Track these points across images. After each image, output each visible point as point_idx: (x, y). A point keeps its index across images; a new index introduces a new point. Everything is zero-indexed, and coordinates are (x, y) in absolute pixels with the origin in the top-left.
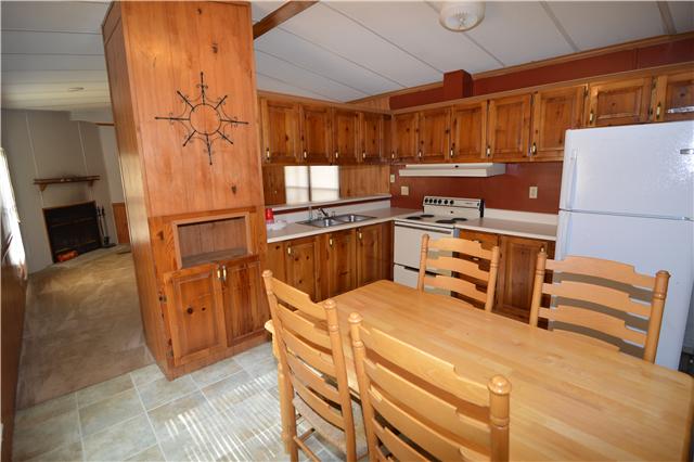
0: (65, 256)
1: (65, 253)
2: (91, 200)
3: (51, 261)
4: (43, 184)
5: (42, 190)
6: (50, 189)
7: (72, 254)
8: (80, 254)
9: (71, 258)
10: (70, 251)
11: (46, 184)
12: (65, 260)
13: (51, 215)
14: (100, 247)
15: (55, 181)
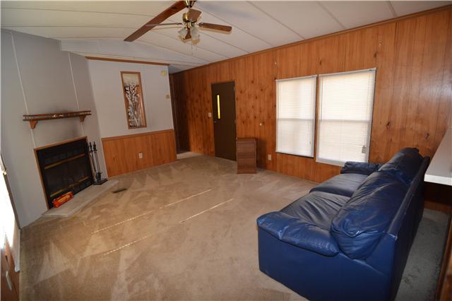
0: (61, 200)
1: (60, 195)
2: (82, 135)
3: (46, 209)
4: (34, 120)
5: (34, 127)
6: (41, 126)
7: (67, 196)
8: (74, 193)
9: (66, 201)
10: (64, 193)
11: (37, 120)
12: (60, 204)
13: (43, 156)
14: (92, 183)
15: (47, 117)
